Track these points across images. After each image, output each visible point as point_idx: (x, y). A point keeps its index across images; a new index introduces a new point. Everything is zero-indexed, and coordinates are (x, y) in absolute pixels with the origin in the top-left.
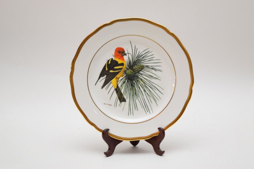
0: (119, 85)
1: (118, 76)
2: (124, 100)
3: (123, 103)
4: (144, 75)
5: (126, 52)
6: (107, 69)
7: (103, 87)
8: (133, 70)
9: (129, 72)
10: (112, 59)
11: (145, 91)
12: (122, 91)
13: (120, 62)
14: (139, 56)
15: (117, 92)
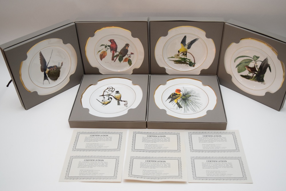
0: (179, 102)
1: (177, 99)
2: (182, 107)
3: (181, 108)
4: (191, 98)
5: (181, 91)
6: (172, 96)
7: (169, 102)
8: (186, 97)
9: (183, 97)
10: (174, 93)
11: (192, 104)
12: (180, 104)
13: (178, 94)
14: (188, 92)
15: (177, 104)
